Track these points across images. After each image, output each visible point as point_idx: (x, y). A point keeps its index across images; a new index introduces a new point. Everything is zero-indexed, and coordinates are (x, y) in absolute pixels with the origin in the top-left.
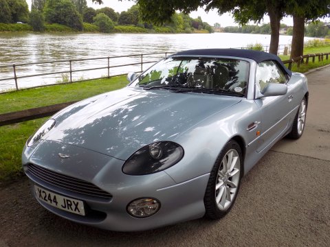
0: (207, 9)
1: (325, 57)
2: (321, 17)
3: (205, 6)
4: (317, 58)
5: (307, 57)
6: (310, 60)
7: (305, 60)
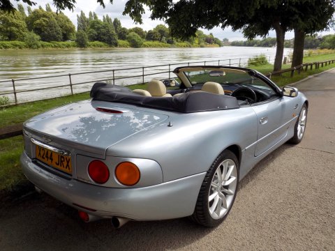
0: (223, 27)
1: (320, 65)
2: (318, 31)
3: (221, 24)
4: (314, 67)
5: (307, 65)
6: (309, 67)
7: (304, 67)
